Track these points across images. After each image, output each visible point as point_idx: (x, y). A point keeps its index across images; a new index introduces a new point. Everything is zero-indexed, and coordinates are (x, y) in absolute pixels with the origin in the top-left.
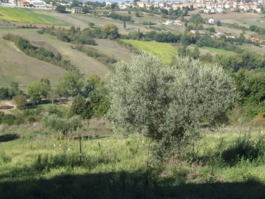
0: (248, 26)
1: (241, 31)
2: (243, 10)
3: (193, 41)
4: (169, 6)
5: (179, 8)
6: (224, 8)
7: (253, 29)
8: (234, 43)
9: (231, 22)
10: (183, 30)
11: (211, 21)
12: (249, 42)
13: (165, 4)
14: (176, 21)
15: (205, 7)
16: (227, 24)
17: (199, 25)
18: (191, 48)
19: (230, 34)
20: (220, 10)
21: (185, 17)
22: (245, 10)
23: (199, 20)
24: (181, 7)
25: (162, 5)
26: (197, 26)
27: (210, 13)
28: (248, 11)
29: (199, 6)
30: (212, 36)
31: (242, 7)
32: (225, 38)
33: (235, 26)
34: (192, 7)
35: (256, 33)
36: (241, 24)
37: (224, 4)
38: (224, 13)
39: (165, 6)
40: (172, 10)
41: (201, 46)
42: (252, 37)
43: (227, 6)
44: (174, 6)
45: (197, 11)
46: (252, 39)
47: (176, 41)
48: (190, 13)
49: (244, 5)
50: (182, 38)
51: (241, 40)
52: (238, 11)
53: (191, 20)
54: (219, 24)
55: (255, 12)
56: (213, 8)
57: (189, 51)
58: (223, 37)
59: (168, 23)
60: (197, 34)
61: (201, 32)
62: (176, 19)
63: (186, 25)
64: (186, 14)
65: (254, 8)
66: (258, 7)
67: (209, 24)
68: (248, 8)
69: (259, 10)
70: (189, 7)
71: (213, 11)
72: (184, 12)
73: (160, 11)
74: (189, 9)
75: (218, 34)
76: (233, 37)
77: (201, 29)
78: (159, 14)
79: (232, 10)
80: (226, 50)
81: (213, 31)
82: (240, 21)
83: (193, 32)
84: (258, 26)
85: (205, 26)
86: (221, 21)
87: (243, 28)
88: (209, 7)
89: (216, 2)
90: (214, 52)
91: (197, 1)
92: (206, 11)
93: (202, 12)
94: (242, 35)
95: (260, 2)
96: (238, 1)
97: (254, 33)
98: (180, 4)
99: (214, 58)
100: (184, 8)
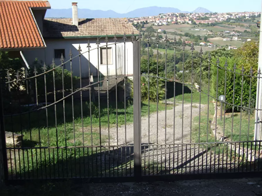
0: (183, 33)
1: (179, 37)
2: (180, 22)
5: (138, 23)
6: (168, 22)
7: (187, 35)
8: (175, 45)
9: (172, 31)
11: (159, 30)
12: (184, 44)
15: (155, 22)
16: (170, 32)
17: (152, 34)
18: (148, 49)
19: (172, 39)
20: (165, 23)
21: (143, 29)
23: (151, 30)
24: (140, 22)
26: (150, 34)
27: (158, 25)
28: (183, 23)
29: (151, 20)
30: (161, 41)
31: (179, 21)
32: (169, 42)
33: (175, 34)
34: (147, 21)
35: (189, 38)
36: (179, 32)
37: (168, 19)
38: (167, 25)
41: (154, 48)
42: (186, 40)
43: (169, 20)
44: (135, 21)
45: (151, 24)
48: (145, 25)
49: (180, 19)
51: (179, 43)
52: (177, 23)
53: (147, 31)
54: (165, 33)
55: (188, 23)
56: (161, 22)
60: (151, 40)
61: (153, 38)
63: (144, 34)
64: (143, 27)
65: (187, 21)
66: (189, 20)
67: (158, 33)
68: (183, 21)
69: (190, 22)
70: (145, 22)
71: (160, 24)
72: (141, 25)
74: (145, 23)
76: (174, 41)
77: (154, 36)
79: (173, 22)
80: (170, 49)
81: (161, 37)
82: (178, 30)
84: (190, 33)
85: (156, 34)
86: (166, 31)
87: (181, 35)
88: (158, 22)
89: (162, 17)
90: (162, 52)
91: (150, 17)
92: (156, 24)
93: (154, 25)
94: (180, 39)
95: (191, 16)
96: (177, 16)
97: (187, 38)
98: (139, 19)
99: (163, 56)
100: (141, 22)
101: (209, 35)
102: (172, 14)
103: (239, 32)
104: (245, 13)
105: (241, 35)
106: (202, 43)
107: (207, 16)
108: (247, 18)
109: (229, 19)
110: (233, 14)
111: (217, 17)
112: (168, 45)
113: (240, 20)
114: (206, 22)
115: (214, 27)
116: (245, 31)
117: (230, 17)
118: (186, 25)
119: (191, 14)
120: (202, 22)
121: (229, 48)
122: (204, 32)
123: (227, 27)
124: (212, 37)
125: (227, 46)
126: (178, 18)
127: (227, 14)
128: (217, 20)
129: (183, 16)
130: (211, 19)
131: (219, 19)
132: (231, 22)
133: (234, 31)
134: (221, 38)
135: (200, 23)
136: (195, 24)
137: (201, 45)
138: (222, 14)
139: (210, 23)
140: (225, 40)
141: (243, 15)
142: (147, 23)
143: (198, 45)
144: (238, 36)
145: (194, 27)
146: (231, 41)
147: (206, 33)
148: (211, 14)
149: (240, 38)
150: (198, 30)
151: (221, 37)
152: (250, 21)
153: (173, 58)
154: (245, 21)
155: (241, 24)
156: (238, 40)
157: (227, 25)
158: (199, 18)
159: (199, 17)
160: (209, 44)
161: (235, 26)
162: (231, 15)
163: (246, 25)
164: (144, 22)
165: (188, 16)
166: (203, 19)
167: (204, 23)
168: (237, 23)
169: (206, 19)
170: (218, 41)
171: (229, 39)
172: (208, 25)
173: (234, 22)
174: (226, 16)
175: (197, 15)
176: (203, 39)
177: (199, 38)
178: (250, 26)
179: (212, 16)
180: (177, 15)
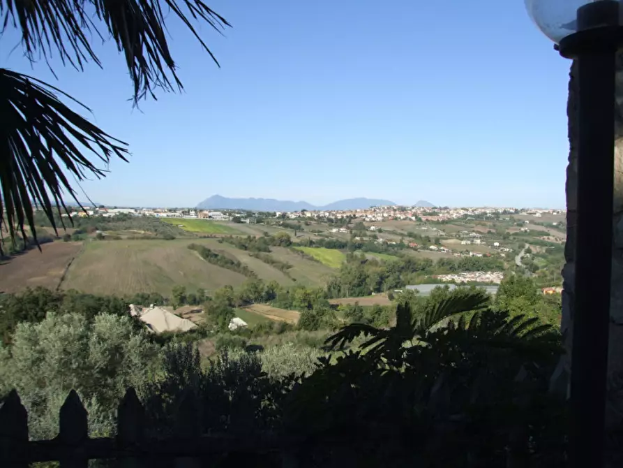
0: (406, 233)
1: (400, 238)
2: (400, 218)
3: (359, 246)
4: (333, 215)
5: (342, 217)
6: (383, 216)
7: (410, 235)
8: (396, 249)
9: (390, 229)
10: (348, 237)
11: (372, 228)
12: (408, 247)
13: (330, 213)
14: (342, 229)
15: (366, 216)
16: (388, 231)
17: (363, 233)
18: (358, 253)
19: (391, 240)
20: (380, 218)
21: (350, 225)
22: (402, 218)
23: (361, 227)
24: (345, 215)
25: (327, 214)
26: (361, 232)
27: (371, 221)
28: (404, 219)
29: (361, 214)
30: (375, 242)
31: (399, 216)
32: (387, 243)
33: (394, 233)
34: (354, 215)
35: (413, 239)
36: (399, 231)
37: (383, 213)
38: (383, 221)
39: (329, 215)
40: (336, 218)
41: (366, 251)
42: (410, 242)
43: (385, 215)
44: (338, 215)
45: (360, 219)
46: (411, 245)
47: (343, 247)
48: (353, 220)
49: (400, 214)
50: (348, 245)
51: (401, 246)
52: (396, 219)
53: (355, 228)
54: (380, 231)
55: (410, 219)
57: (356, 256)
58: (385, 243)
59: (334, 230)
60: (362, 240)
61: (365, 239)
62: (341, 227)
63: (351, 232)
64: (350, 222)
65: (410, 216)
66: (413, 215)
67: (371, 231)
68: (404, 217)
69: (414, 218)
70: (352, 216)
71: (373, 219)
72: (348, 220)
73: (326, 220)
74: (352, 218)
75: (381, 240)
76: (394, 243)
77: (365, 235)
78: (326, 222)
79: (390, 218)
80: (389, 254)
81: (375, 237)
82: (398, 228)
83: (358, 238)
84: (415, 232)
85: (368, 233)
86: (382, 228)
87: (402, 235)
88: (370, 216)
89: (375, 211)
90: (379, 257)
91: (358, 210)
92: (367, 219)
93: (364, 220)
94: (401, 241)
95: (414, 211)
96: (395, 210)
97: (411, 239)
98: (344, 213)
99: (380, 263)
100: (347, 217)
101: (441, 235)
102: (388, 208)
103: (480, 233)
104: (485, 208)
105: (484, 237)
106: (432, 247)
107: (436, 210)
108: (488, 215)
109: (466, 216)
110: (470, 210)
111: (448, 213)
112: (386, 248)
113: (481, 218)
114: (434, 218)
115: (447, 225)
116: (489, 232)
117: (466, 212)
118: (407, 221)
119: (413, 208)
120: (430, 218)
121: (471, 254)
122: (434, 232)
123: (463, 226)
124: (446, 239)
125: (467, 251)
126: (397, 212)
127: (462, 209)
128: (449, 216)
129: (403, 209)
130: (441, 215)
131: (452, 215)
132: (469, 220)
133: (473, 231)
134: (458, 241)
135: (427, 220)
136: (420, 220)
137: (431, 250)
138: (456, 210)
139: (440, 220)
140: (463, 242)
141: (483, 211)
142: (355, 217)
143: (428, 249)
144: (480, 238)
145: (420, 224)
146: (472, 244)
147: (436, 233)
148: (441, 209)
149: (483, 241)
150: (426, 229)
151: (457, 238)
152: (493, 218)
153: (394, 266)
154: (487, 218)
155: (483, 222)
156: (481, 244)
157: (463, 223)
158: (425, 213)
159: (425, 211)
160: (442, 248)
161: (474, 225)
162: (467, 210)
163: (489, 224)
164: (350, 216)
165: (410, 210)
166: (430, 214)
167: (433, 219)
168: (478, 222)
169: (435, 215)
170: (455, 244)
171: (469, 242)
172: (438, 223)
173: (472, 220)
174: (462, 212)
175: (422, 210)
176: (433, 241)
177: (428, 239)
178: (494, 226)
179: (442, 211)
180: (395, 208)
